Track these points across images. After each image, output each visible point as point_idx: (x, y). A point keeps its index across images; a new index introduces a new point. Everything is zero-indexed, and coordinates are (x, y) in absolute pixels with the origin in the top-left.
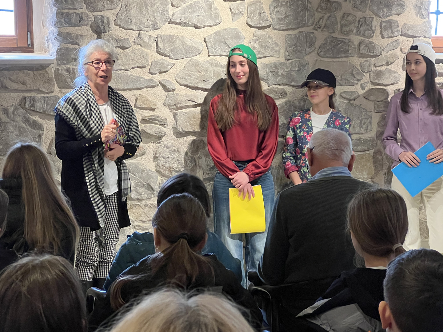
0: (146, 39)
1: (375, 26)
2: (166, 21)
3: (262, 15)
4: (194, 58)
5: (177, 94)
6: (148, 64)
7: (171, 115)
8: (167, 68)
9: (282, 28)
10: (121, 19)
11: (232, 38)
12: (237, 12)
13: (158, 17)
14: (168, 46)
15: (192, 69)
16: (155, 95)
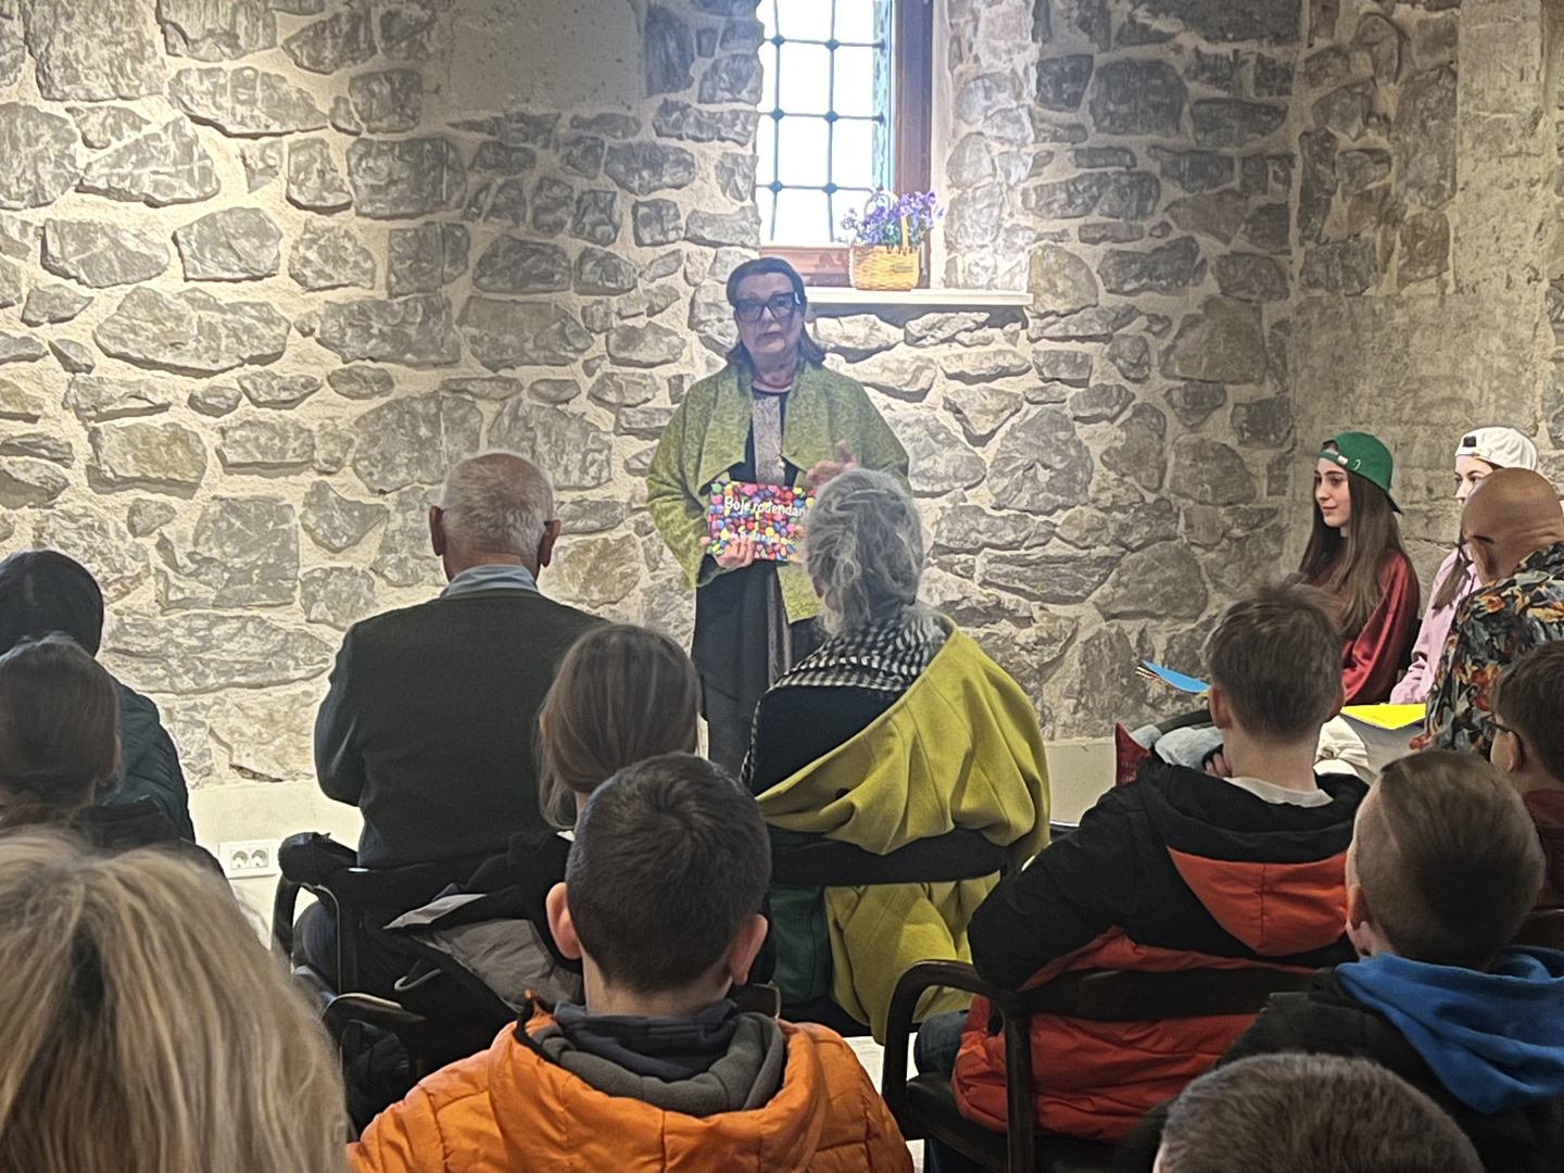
0: (14, 232)
1: (621, 215)
2: (67, 185)
3: (328, 177)
4: (145, 284)
5: (100, 380)
6: (19, 300)
7: (84, 435)
8: (71, 309)
9: (379, 212)
11: (246, 235)
12: (261, 165)
13: (46, 171)
14: (77, 252)
15: (142, 312)
16: (40, 381)
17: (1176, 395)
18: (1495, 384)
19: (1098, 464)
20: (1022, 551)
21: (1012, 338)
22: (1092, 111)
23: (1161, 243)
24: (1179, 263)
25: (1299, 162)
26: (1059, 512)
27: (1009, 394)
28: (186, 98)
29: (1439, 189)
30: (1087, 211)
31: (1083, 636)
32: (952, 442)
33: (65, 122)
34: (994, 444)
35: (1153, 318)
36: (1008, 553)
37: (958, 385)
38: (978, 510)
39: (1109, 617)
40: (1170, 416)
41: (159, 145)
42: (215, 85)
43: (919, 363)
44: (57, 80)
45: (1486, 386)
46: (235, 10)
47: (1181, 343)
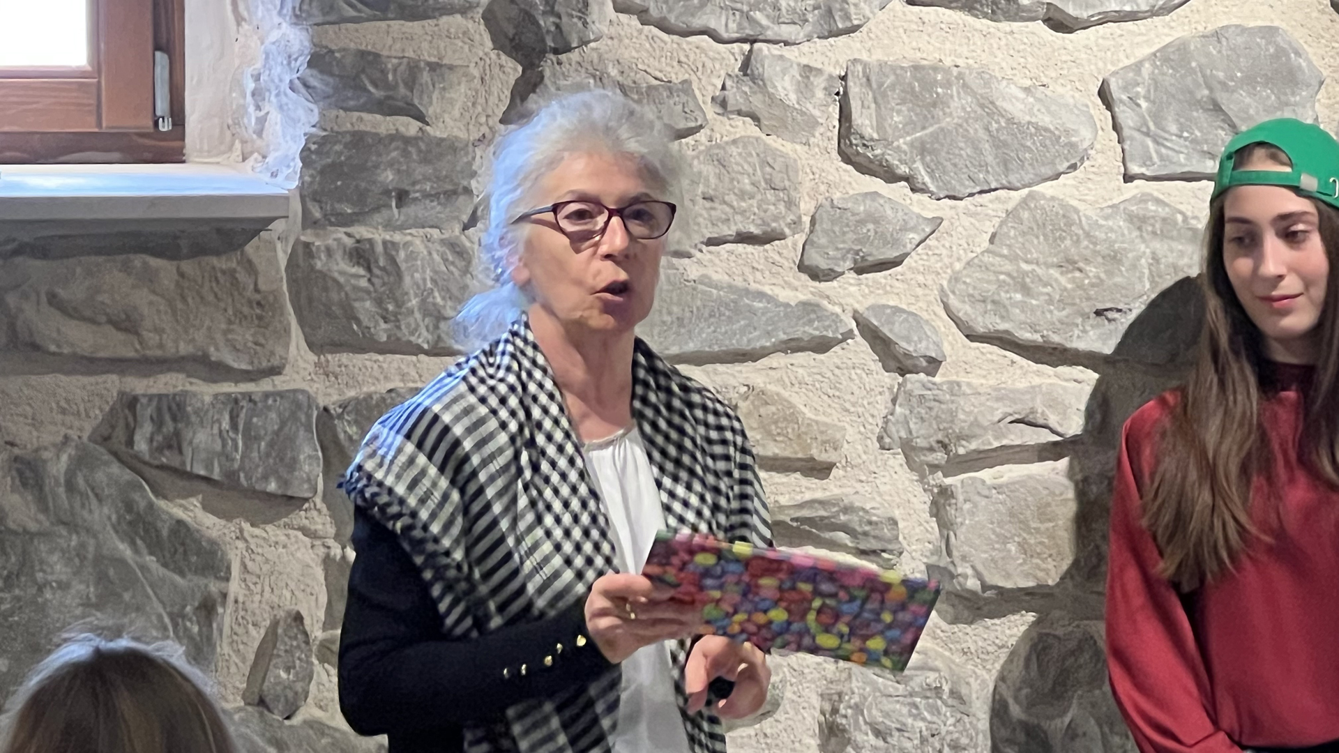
0: (785, 87)
4: (1046, 188)
5: (954, 387)
6: (796, 224)
7: (921, 501)
8: (895, 242)
11: (1250, 81)
14: (910, 126)
15: (1038, 248)
16: (834, 392)
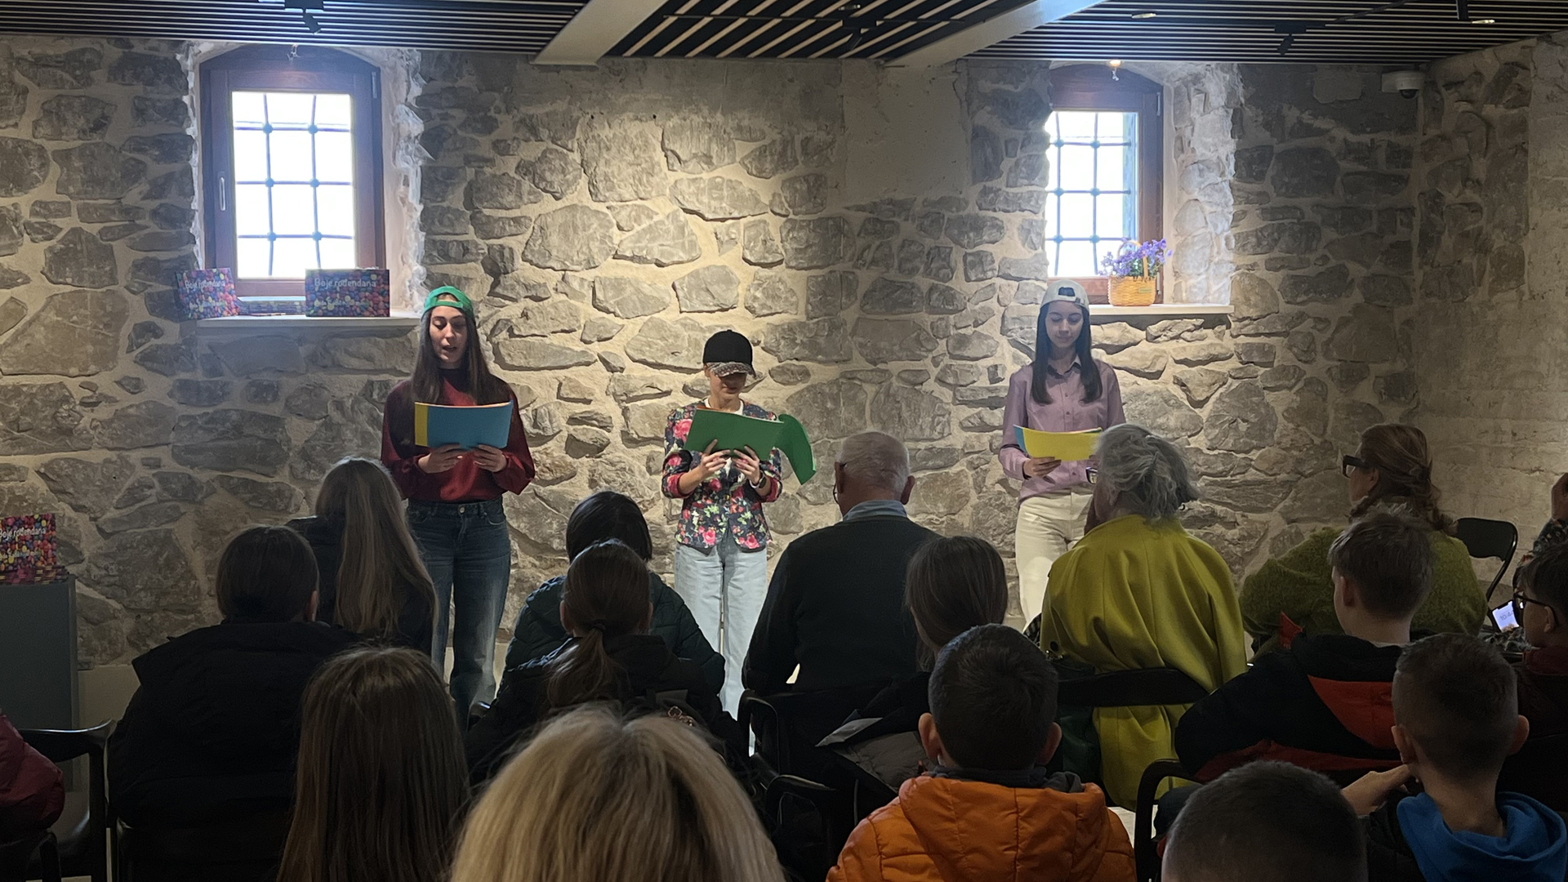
0: (575, 285)
1: (956, 262)
2: (608, 255)
3: (769, 244)
4: (656, 315)
5: (629, 376)
6: (579, 327)
7: (619, 411)
8: (610, 332)
9: (801, 265)
10: (532, 251)
11: (718, 282)
12: (726, 238)
13: (595, 246)
14: (613, 297)
15: (653, 333)
16: (591, 378)
17: (1334, 371)
18: (1559, 361)
19: (1280, 418)
20: (1229, 478)
21: (1220, 336)
22: (1273, 183)
23: (1322, 269)
24: (1333, 283)
25: (1418, 213)
26: (1254, 452)
27: (1219, 373)
28: (680, 198)
29: (1518, 229)
30: (1271, 249)
31: (1271, 535)
32: (1180, 406)
33: (606, 215)
34: (1209, 406)
35: (1318, 320)
36: (1218, 479)
37: (1184, 367)
38: (1198, 450)
39: (1290, 522)
40: (1331, 384)
41: (664, 228)
42: (698, 188)
43: (1157, 354)
44: (601, 188)
45: (1552, 363)
46: (710, 140)
47: (1337, 336)
